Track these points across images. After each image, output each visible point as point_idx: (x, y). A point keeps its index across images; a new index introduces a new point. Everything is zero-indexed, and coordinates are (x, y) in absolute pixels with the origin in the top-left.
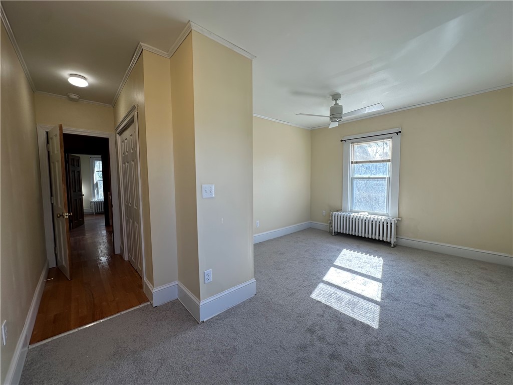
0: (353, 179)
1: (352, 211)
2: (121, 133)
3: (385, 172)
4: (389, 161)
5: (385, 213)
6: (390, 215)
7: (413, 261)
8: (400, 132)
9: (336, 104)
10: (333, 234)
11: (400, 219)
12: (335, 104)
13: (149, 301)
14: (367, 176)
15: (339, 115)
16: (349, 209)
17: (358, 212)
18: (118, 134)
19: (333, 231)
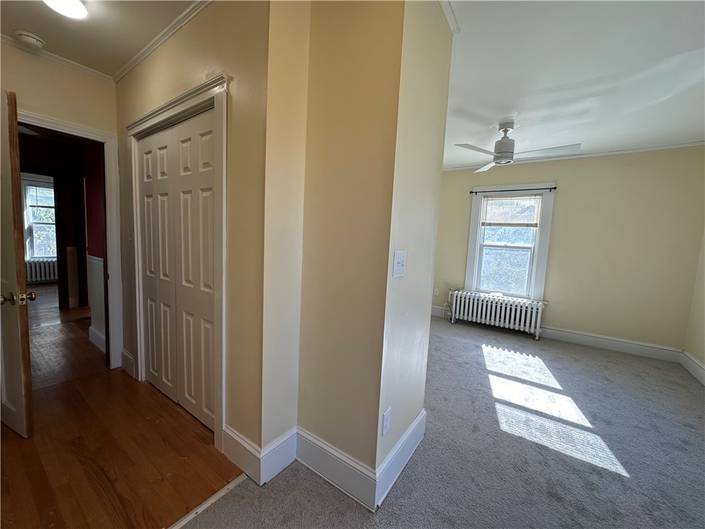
0: (482, 246)
1: (478, 290)
2: (141, 136)
3: (529, 239)
4: (536, 225)
5: (524, 294)
6: (532, 297)
7: (576, 360)
8: (555, 188)
9: (505, 137)
10: (452, 322)
11: (546, 303)
12: (502, 138)
13: (242, 472)
14: (503, 244)
15: (509, 154)
16: (474, 288)
17: (489, 293)
18: (134, 136)
19: (453, 318)
